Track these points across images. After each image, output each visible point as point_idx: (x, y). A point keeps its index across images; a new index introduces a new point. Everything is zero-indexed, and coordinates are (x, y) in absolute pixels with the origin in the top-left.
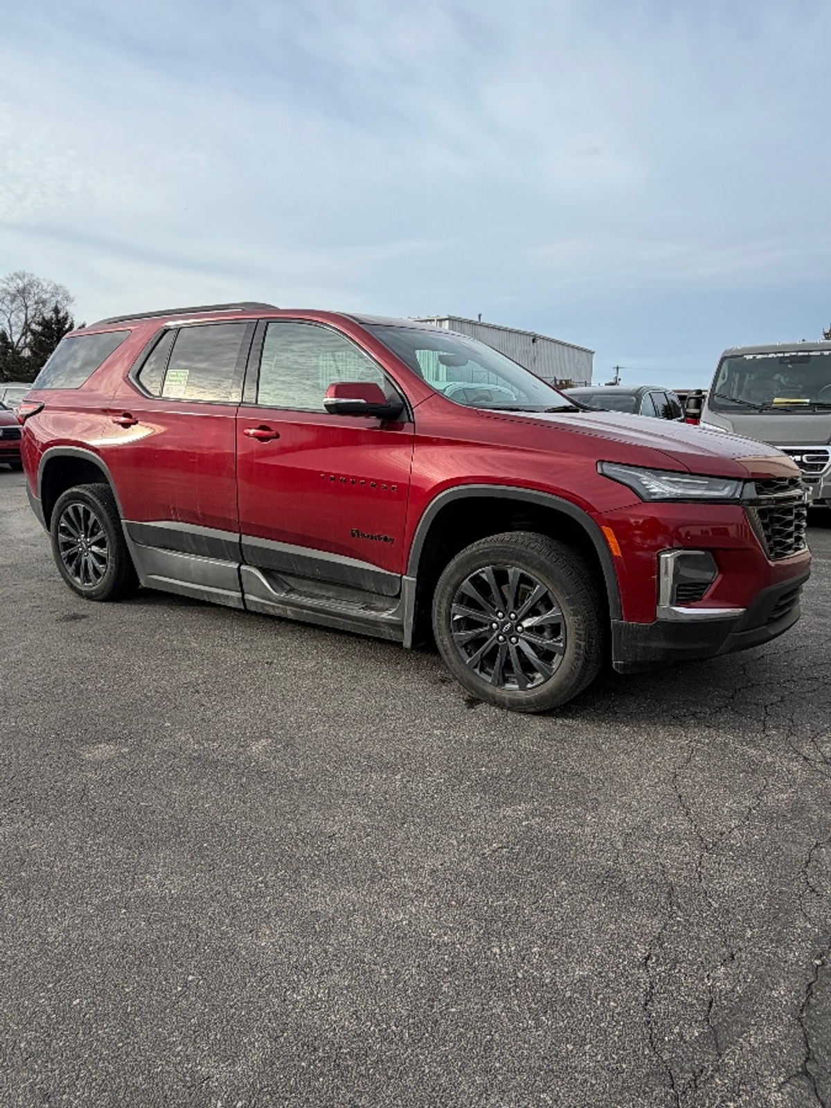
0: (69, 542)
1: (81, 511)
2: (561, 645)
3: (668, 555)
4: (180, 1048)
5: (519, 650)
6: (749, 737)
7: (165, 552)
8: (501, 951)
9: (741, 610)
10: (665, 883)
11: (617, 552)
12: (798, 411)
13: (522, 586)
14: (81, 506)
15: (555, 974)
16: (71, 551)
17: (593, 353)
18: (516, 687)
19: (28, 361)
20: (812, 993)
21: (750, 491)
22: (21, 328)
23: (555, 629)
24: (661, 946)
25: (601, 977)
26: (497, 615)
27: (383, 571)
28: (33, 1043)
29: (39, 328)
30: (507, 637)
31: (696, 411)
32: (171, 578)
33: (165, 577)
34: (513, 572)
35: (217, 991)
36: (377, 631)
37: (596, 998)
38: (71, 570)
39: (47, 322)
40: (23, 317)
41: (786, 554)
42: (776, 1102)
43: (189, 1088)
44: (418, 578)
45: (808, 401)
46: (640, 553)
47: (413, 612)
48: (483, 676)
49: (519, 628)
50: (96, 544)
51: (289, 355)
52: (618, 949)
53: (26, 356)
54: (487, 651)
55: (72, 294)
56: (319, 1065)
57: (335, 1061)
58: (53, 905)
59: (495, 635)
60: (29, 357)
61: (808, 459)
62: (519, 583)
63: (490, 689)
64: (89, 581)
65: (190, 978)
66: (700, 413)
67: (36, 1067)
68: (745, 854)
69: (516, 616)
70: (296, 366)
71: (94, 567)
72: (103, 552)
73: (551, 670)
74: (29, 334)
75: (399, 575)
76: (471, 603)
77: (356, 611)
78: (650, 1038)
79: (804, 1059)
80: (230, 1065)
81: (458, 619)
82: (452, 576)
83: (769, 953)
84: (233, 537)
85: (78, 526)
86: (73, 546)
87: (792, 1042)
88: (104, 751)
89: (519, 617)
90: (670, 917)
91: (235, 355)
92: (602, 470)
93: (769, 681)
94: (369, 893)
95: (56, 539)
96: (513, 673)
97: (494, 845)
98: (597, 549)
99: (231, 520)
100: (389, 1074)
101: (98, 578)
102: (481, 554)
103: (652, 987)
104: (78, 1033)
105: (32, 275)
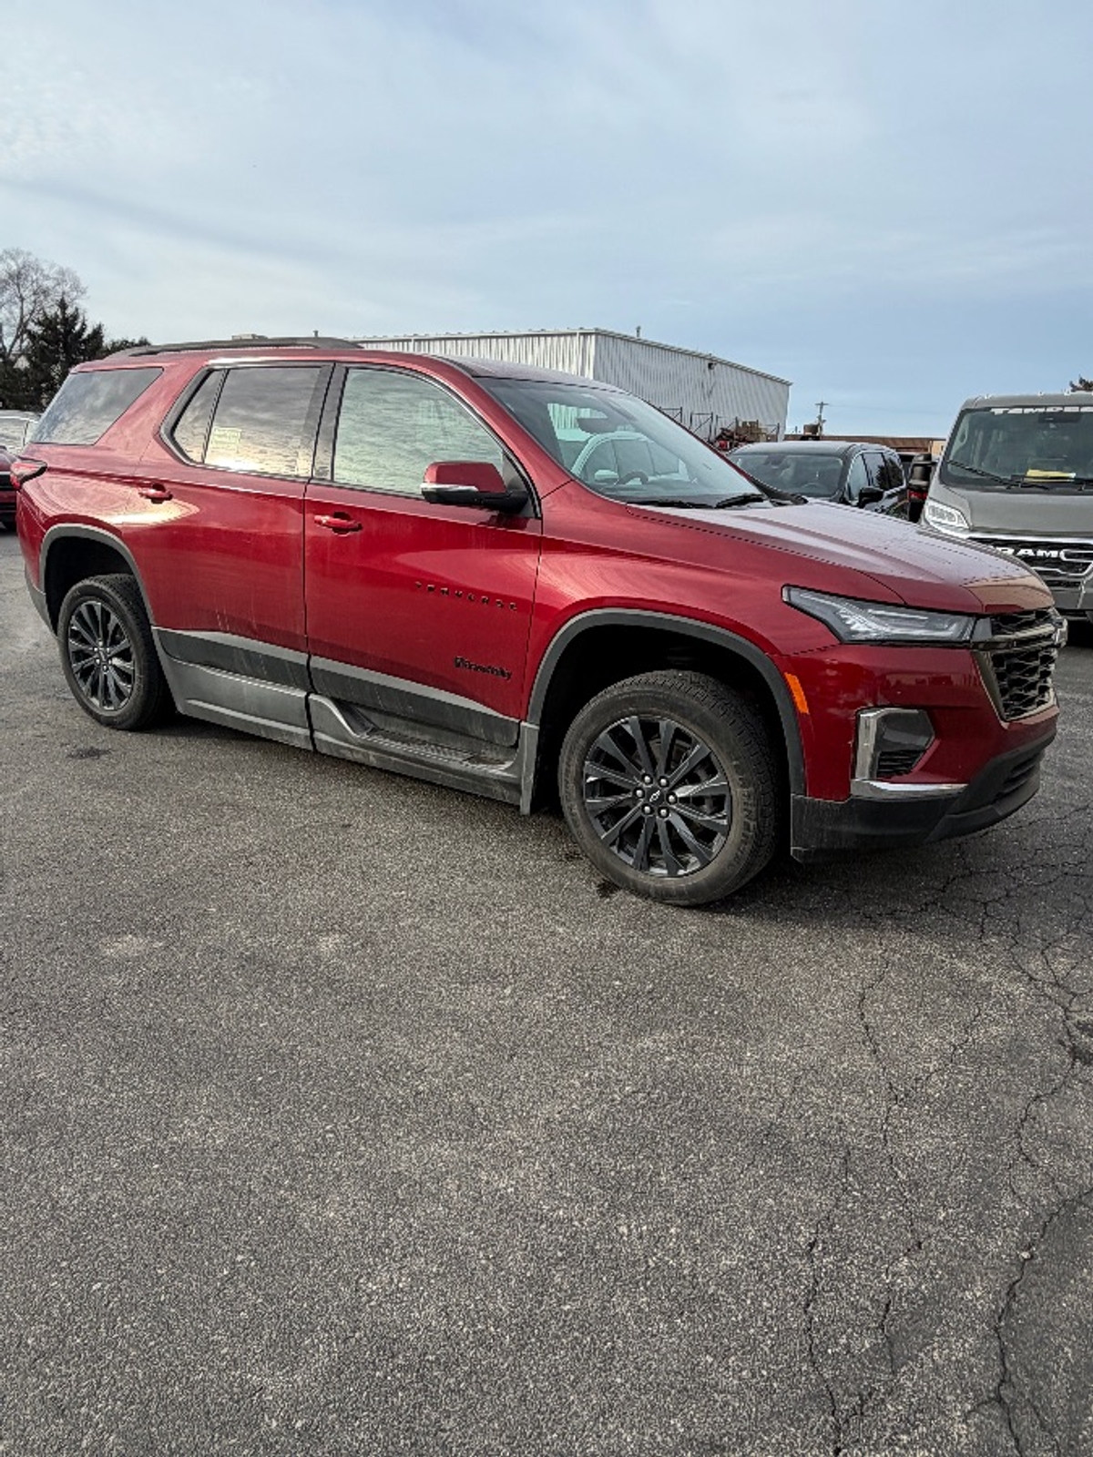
0: (81, 651)
1: (99, 613)
2: (725, 822)
3: (871, 715)
4: (225, 1350)
5: (670, 826)
6: (961, 946)
7: (209, 671)
8: (630, 1230)
9: (963, 785)
10: (842, 1145)
11: (804, 708)
12: (1058, 489)
13: (677, 742)
14: (98, 605)
15: (695, 1263)
16: (87, 663)
17: (791, 384)
18: (665, 872)
19: (26, 375)
20: (1015, 1295)
21: (983, 631)
22: (15, 329)
23: (718, 803)
24: (830, 1230)
25: (754, 1268)
26: (643, 780)
27: (495, 713)
28: (43, 1339)
29: (38, 330)
30: (656, 808)
31: (924, 483)
32: (216, 705)
33: (210, 703)
34: (667, 725)
35: (273, 1276)
36: (486, 788)
37: (746, 1296)
38: (85, 688)
39: (51, 322)
40: (17, 311)
41: (1026, 711)
42: (960, 1436)
43: (238, 1402)
44: (542, 724)
45: (1073, 475)
46: (833, 711)
47: (533, 769)
48: (623, 856)
49: (671, 798)
50: (118, 655)
51: (380, 406)
52: (777, 1231)
53: (22, 368)
54: (628, 825)
55: (83, 284)
56: (399, 1375)
57: (418, 1371)
58: (66, 1156)
59: (639, 805)
60: (26, 368)
61: (1067, 556)
62: (673, 740)
63: (631, 874)
64: (110, 703)
65: (240, 1258)
66: (928, 487)
67: (48, 1370)
68: (944, 1108)
69: (668, 782)
70: (388, 424)
71: (115, 684)
72: (128, 666)
73: (711, 854)
74: (25, 336)
75: (517, 721)
76: (610, 763)
77: (458, 762)
78: (810, 1349)
79: (998, 1381)
80: (288, 1372)
81: (592, 782)
82: (586, 726)
83: (965, 1241)
84: (300, 658)
85: (95, 633)
86: (87, 656)
87: (986, 1359)
88: (130, 945)
89: (672, 783)
90: (845, 1190)
91: (306, 403)
92: (789, 596)
93: (992, 867)
94: (467, 1149)
95: (65, 646)
96: (661, 853)
97: (627, 1088)
98: (778, 702)
99: (296, 635)
100: (485, 1389)
101: (121, 701)
102: (626, 699)
103: (817, 1283)
104: (100, 1327)
105: (29, 254)
